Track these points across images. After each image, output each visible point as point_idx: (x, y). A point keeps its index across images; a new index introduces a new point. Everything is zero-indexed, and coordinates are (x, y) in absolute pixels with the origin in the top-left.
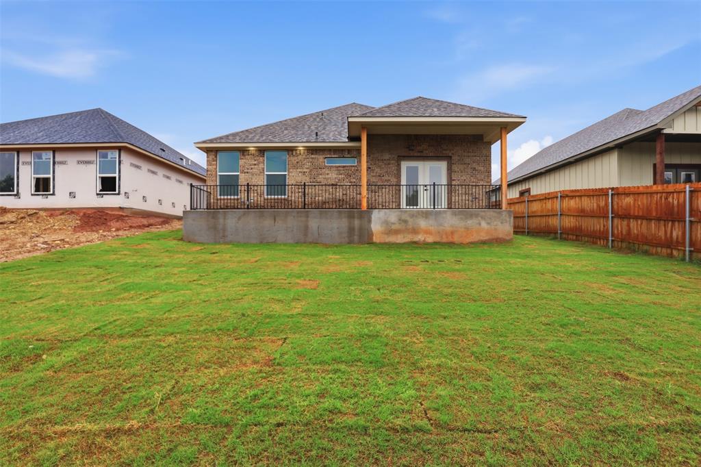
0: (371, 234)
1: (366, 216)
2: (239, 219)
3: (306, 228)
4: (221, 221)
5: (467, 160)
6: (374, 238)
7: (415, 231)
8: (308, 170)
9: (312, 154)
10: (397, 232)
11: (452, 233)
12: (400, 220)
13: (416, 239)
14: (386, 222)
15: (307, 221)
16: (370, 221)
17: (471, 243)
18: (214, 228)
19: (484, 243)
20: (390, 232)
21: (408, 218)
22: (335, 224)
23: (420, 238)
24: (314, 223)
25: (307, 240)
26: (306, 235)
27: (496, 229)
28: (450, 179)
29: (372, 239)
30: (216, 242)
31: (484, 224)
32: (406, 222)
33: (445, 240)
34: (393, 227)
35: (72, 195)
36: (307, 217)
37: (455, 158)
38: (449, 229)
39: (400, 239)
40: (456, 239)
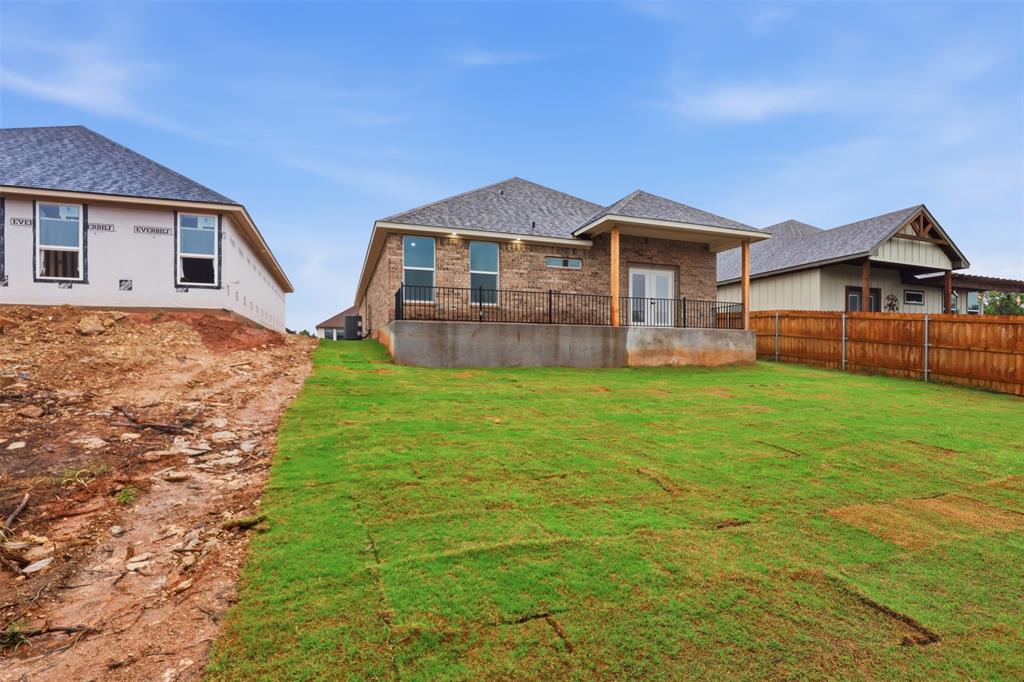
0: (625, 356)
1: (621, 332)
2: (474, 334)
3: (557, 347)
4: (450, 337)
5: (695, 272)
6: (630, 360)
7: (670, 353)
8: (526, 272)
9: (531, 250)
10: (652, 354)
11: (704, 355)
12: (655, 339)
13: (671, 362)
14: (642, 342)
15: (557, 340)
16: (625, 340)
17: (720, 366)
18: (440, 347)
19: (731, 365)
20: (645, 353)
21: (663, 338)
22: (587, 343)
23: (674, 360)
24: (565, 342)
25: (556, 362)
26: (556, 356)
27: (741, 351)
28: (678, 291)
29: (627, 361)
30: (444, 366)
31: (732, 346)
32: (661, 341)
33: (696, 363)
34: (650, 348)
35: (125, 284)
36: (558, 334)
37: (683, 268)
38: (701, 350)
39: (654, 362)
40: (707, 361)
